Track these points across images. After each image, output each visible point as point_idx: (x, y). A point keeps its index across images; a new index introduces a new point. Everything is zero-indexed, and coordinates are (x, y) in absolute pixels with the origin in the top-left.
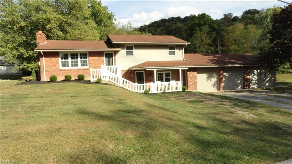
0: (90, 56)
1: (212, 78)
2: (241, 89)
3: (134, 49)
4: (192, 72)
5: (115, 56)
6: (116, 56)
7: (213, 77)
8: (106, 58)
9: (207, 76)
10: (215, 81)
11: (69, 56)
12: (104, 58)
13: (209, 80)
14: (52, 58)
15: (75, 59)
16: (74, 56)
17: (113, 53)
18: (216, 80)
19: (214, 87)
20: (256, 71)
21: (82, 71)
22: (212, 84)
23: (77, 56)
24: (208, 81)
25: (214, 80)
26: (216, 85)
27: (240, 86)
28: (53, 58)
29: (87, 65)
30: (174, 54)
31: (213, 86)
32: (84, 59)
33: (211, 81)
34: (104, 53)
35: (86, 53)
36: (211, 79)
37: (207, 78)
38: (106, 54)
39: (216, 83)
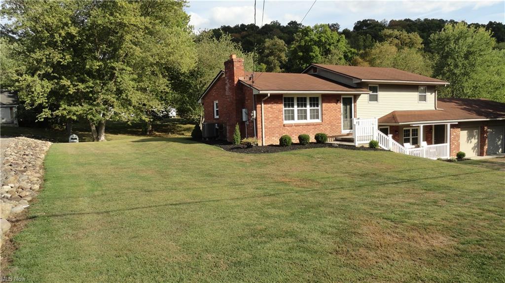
0: (323, 102)
2: (502, 153)
3: (380, 91)
5: (355, 102)
6: (357, 102)
8: (343, 105)
11: (295, 103)
12: (342, 104)
14: (274, 105)
15: (302, 107)
16: (302, 101)
17: (353, 97)
18: (476, 141)
21: (313, 127)
22: (472, 147)
23: (306, 101)
24: (468, 142)
26: (476, 148)
27: (501, 150)
28: (276, 105)
29: (318, 118)
30: (425, 100)
32: (314, 106)
33: (471, 142)
34: (342, 97)
35: (317, 96)
37: (468, 137)
38: (343, 98)
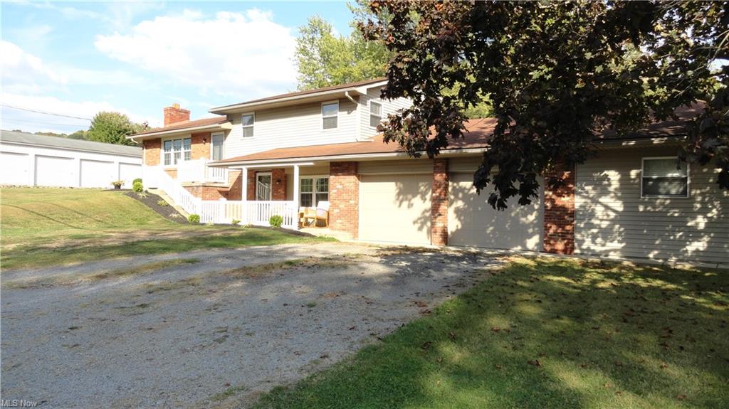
0: (193, 142)
1: (414, 196)
3: (257, 121)
4: (342, 177)
5: (225, 139)
7: (418, 193)
9: (397, 191)
10: (426, 211)
11: (172, 145)
12: (212, 145)
13: (405, 204)
14: (153, 149)
15: (178, 149)
17: (224, 133)
18: (428, 205)
19: (420, 229)
20: (614, 176)
23: (180, 142)
24: (400, 206)
25: (421, 205)
30: (336, 126)
31: (418, 225)
32: (187, 148)
33: (410, 205)
34: (212, 134)
36: (410, 200)
37: (399, 194)
39: (428, 214)
